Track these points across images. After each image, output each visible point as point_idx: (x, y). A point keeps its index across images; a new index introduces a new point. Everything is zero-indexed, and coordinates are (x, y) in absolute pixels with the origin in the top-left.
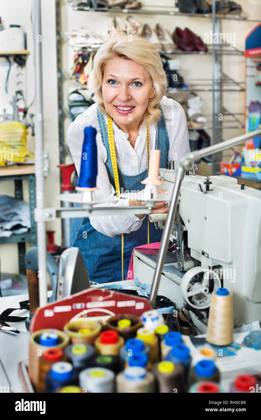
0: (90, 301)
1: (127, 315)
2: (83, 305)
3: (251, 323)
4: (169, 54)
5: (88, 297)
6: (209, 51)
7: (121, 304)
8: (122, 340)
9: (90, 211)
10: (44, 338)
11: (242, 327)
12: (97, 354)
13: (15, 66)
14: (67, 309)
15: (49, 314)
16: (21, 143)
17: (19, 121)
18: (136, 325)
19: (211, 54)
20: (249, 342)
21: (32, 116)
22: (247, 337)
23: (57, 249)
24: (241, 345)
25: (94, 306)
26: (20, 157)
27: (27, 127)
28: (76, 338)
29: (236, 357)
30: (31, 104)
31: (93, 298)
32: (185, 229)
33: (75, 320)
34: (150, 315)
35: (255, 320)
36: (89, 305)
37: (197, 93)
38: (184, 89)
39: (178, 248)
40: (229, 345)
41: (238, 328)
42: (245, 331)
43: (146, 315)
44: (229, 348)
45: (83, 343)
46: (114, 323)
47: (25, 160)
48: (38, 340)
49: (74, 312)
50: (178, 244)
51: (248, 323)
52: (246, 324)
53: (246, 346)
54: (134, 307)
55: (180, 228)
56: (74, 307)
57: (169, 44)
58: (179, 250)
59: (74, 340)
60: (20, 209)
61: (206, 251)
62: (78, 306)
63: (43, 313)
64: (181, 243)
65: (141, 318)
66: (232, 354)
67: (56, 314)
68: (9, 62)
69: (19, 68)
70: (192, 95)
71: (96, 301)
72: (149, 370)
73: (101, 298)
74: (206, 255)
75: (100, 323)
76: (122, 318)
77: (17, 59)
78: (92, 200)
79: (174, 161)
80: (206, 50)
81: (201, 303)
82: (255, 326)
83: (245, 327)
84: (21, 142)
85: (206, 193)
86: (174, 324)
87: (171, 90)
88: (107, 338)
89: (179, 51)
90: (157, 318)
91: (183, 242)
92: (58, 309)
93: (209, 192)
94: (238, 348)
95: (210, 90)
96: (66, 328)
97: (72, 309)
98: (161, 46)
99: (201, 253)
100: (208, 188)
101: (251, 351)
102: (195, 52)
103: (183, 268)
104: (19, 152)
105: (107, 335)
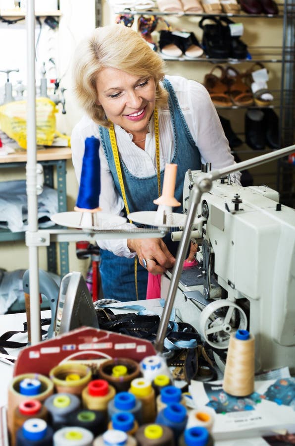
0: (82, 342)
1: (124, 360)
2: (75, 346)
3: (279, 369)
4: (230, 16)
5: (80, 338)
6: (280, 14)
7: (119, 347)
8: (113, 391)
9: (92, 235)
10: (24, 385)
11: (269, 373)
12: (82, 407)
13: (46, 28)
14: (55, 350)
15: (34, 355)
16: (48, 124)
17: (47, 96)
18: (134, 372)
19: (282, 17)
20: (272, 393)
21: (63, 91)
22: (272, 386)
23: (88, 246)
24: (261, 397)
25: (87, 347)
26: (47, 140)
27: (57, 103)
28: (61, 386)
29: (253, 412)
30: (64, 75)
31: (86, 339)
32: (212, 251)
33: (65, 363)
34: (151, 361)
35: (284, 367)
36: (81, 347)
37: (264, 64)
38: (248, 59)
39: (204, 272)
40: (248, 397)
41: (264, 375)
42: (271, 379)
43: (146, 361)
44: (247, 400)
45: (68, 393)
46: (108, 369)
47: (54, 142)
48: (17, 387)
49: (64, 355)
50: (204, 267)
51: (276, 370)
52: (273, 370)
53: (268, 398)
54: (135, 350)
55: (207, 249)
56: (63, 349)
57: (231, 5)
58: (206, 275)
59: (59, 388)
60: (48, 198)
61: (233, 281)
62: (69, 347)
63: (28, 355)
64: (207, 267)
65: (141, 365)
66: (248, 408)
67: (42, 355)
68: (40, 24)
69: (52, 31)
70: (258, 67)
71: (90, 342)
72: (134, 435)
73: (95, 339)
74: (232, 286)
75: (93, 368)
76: (119, 364)
77: (49, 21)
78: (93, 225)
79: (211, 164)
80: (276, 13)
81: (223, 340)
82: (285, 373)
83: (271, 374)
84: (48, 121)
85: (234, 213)
86: (192, 362)
87: (232, 61)
88: (96, 389)
89: (242, 13)
90: (159, 366)
91: (210, 265)
92: (45, 351)
93: (238, 212)
94: (258, 401)
95: (278, 61)
96: (52, 373)
97: (61, 350)
98: (220, 7)
99: (227, 282)
100: (237, 208)
101: (273, 405)
102: (263, 15)
103: (209, 295)
104: (45, 134)
105: (96, 385)
